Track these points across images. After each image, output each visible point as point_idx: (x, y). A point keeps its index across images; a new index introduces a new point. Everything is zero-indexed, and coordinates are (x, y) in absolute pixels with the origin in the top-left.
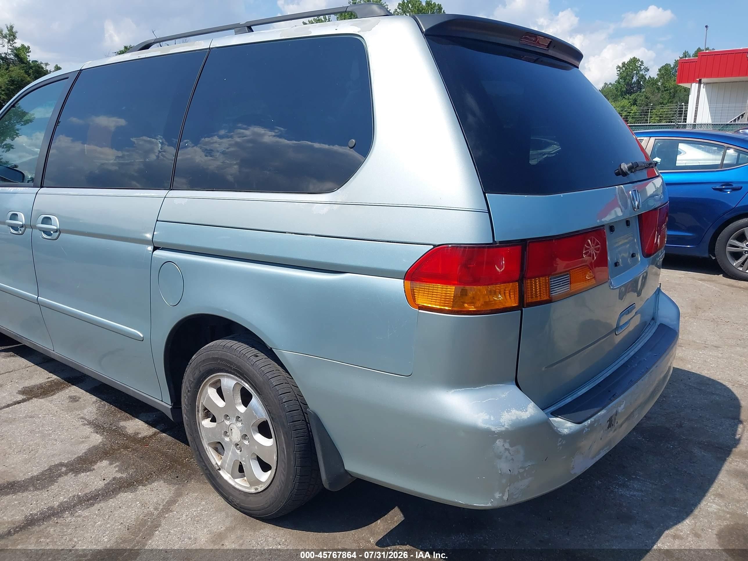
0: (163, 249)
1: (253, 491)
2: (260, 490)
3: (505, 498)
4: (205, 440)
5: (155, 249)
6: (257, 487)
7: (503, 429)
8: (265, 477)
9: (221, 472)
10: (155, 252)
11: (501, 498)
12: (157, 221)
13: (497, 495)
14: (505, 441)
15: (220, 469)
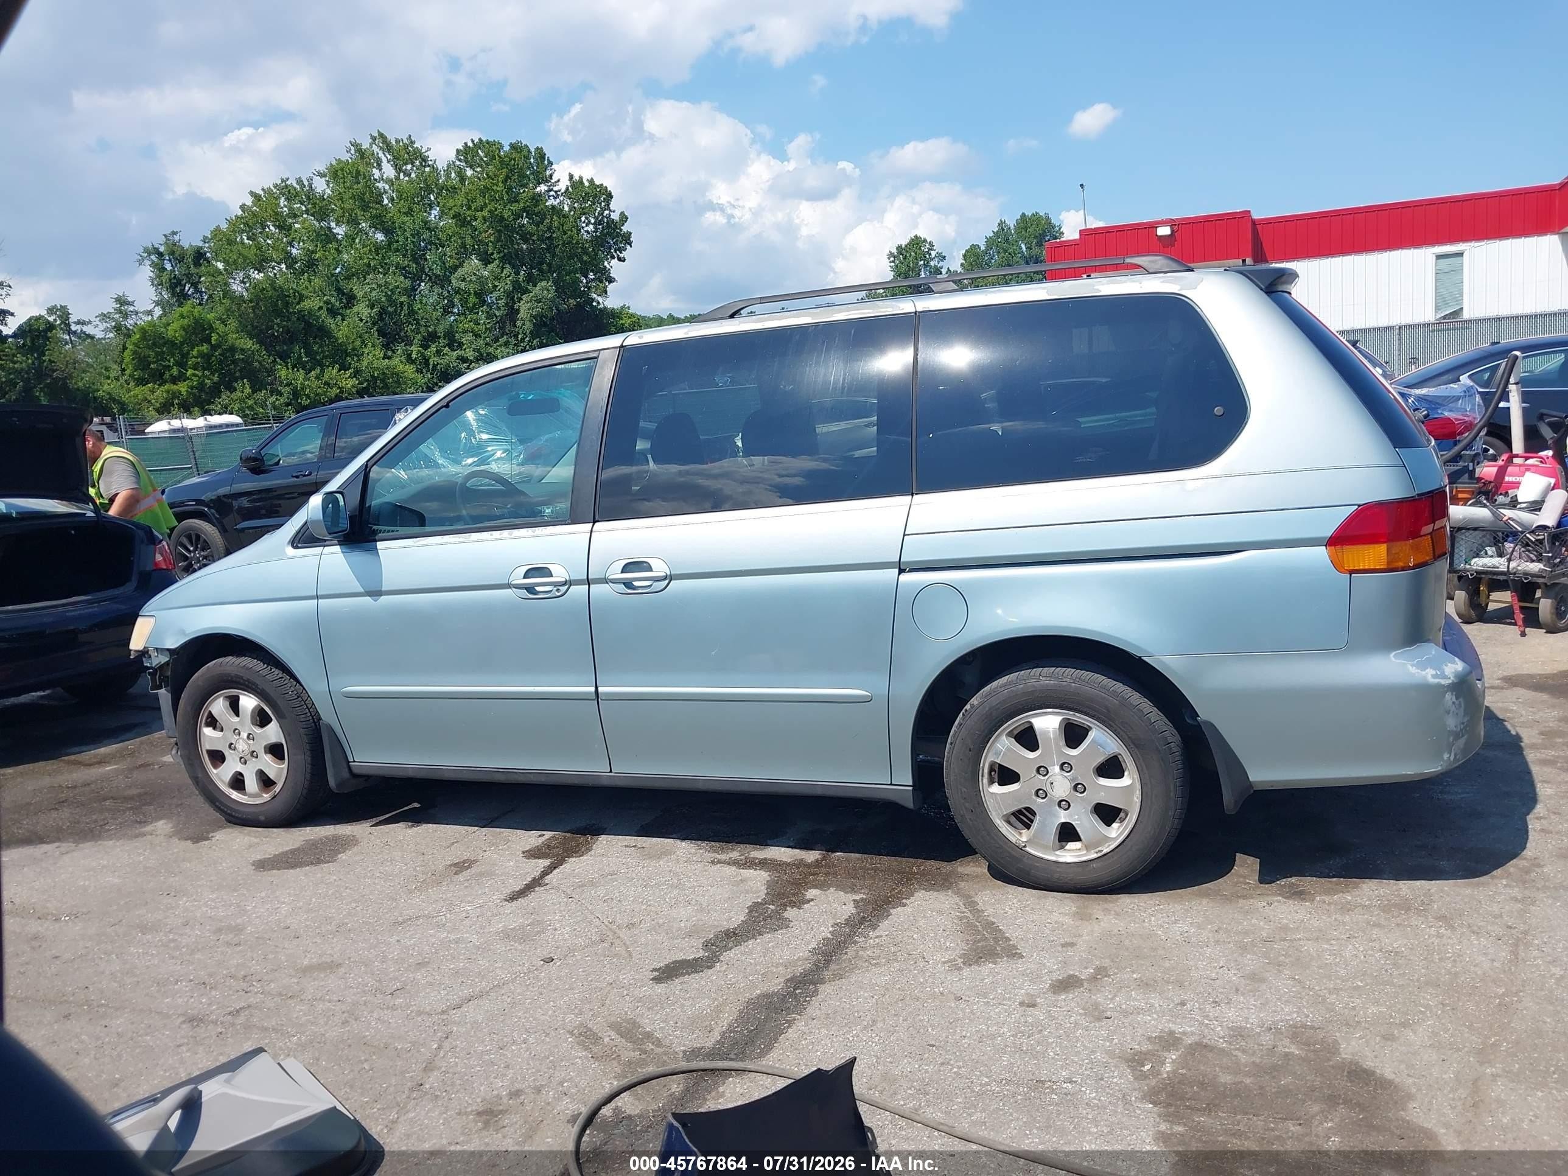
0: (911, 571)
1: (1095, 856)
2: (1105, 851)
3: (1452, 758)
4: (994, 813)
5: (901, 571)
6: (1100, 849)
7: (1450, 681)
8: (1116, 832)
9: (1028, 849)
10: (901, 576)
11: (1449, 758)
12: (904, 535)
13: (1446, 756)
14: (1452, 694)
15: (1025, 846)
